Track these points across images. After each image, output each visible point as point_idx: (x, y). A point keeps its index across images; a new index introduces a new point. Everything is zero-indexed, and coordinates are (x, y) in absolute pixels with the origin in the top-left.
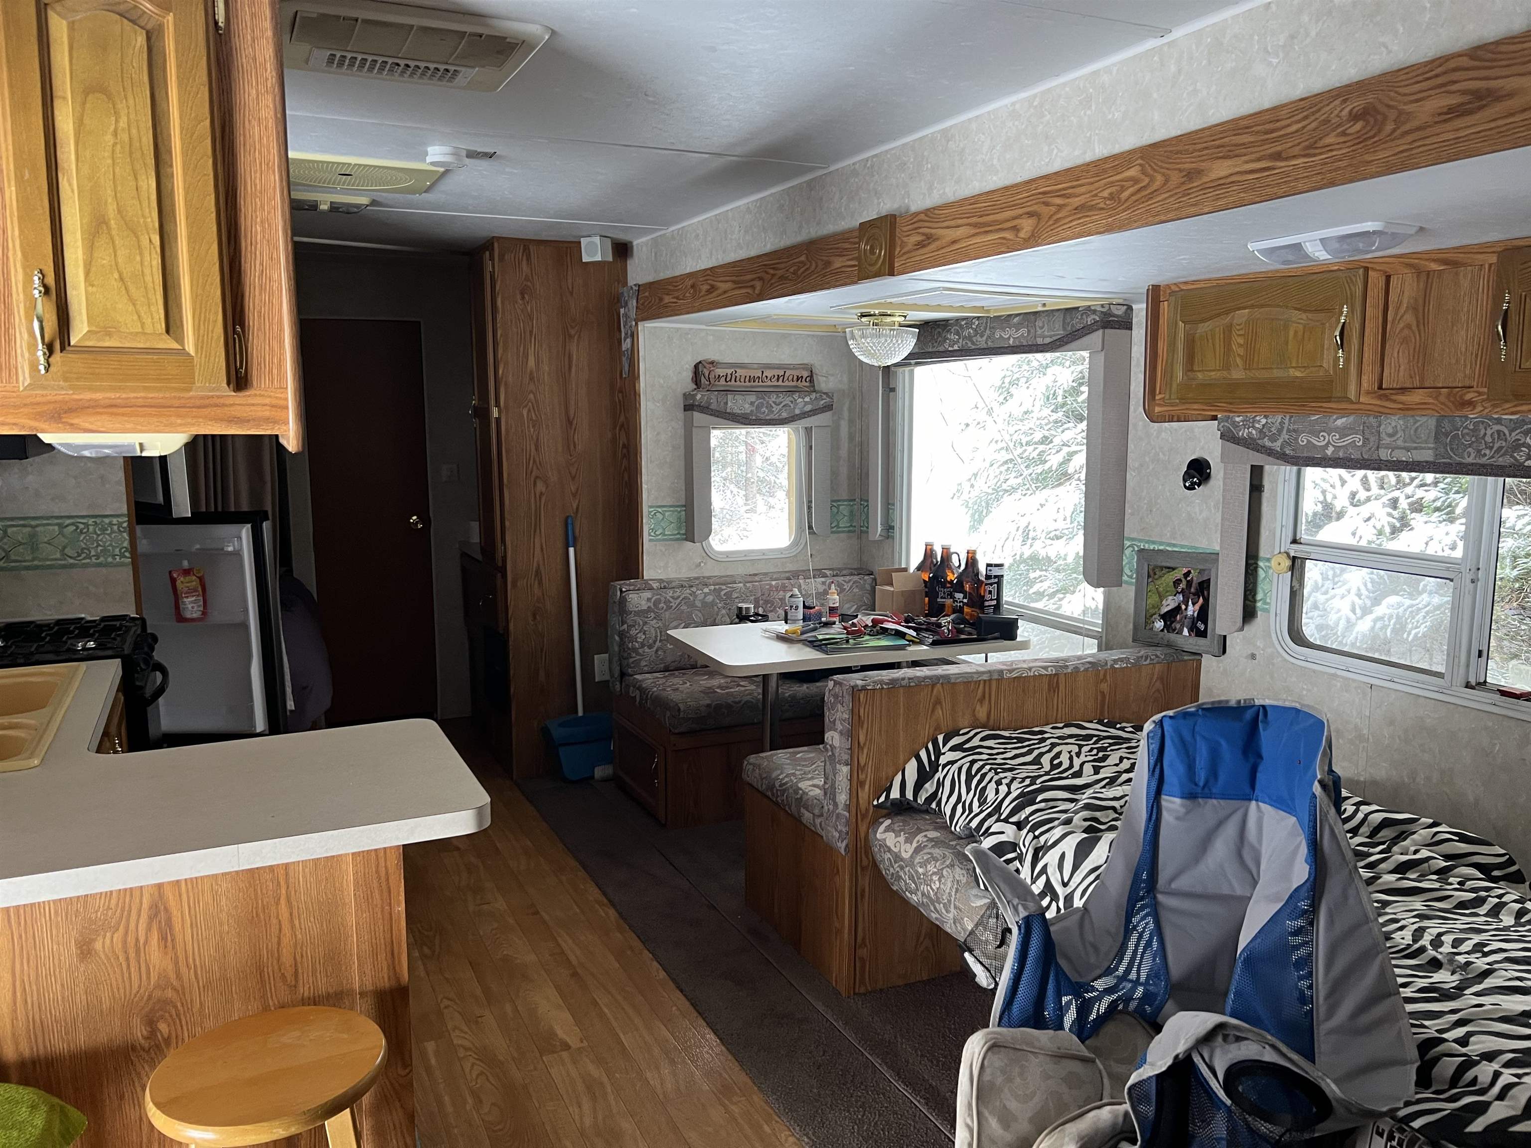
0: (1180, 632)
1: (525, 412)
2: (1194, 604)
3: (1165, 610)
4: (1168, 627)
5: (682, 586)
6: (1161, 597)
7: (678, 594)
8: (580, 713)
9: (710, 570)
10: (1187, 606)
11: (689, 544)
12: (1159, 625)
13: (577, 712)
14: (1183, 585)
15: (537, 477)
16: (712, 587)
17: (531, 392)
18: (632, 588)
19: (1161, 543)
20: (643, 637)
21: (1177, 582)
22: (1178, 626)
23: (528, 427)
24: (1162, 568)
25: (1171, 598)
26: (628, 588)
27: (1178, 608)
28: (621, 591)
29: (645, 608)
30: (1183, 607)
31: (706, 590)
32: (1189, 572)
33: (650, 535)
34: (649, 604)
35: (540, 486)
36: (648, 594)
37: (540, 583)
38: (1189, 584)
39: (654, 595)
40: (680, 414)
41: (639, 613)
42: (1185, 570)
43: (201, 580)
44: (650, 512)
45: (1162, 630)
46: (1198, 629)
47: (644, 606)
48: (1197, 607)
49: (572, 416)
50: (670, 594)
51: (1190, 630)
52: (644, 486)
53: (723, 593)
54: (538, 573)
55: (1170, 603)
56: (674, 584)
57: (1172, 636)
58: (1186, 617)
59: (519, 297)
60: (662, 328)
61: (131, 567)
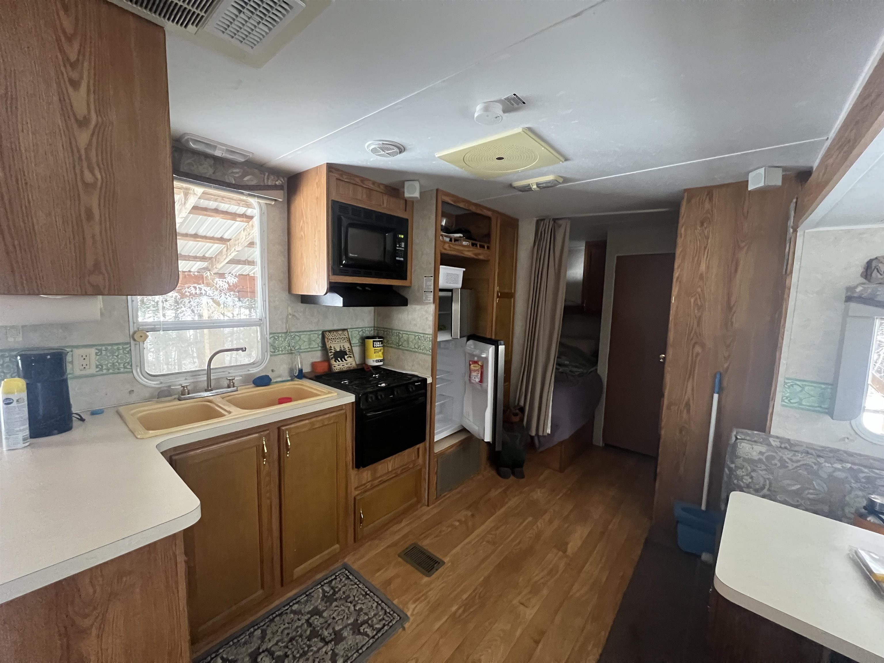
1: (692, 300)
5: (808, 453)
7: (798, 458)
8: (703, 507)
9: (854, 447)
11: (828, 418)
13: (701, 505)
15: (696, 343)
16: (849, 465)
17: (700, 286)
18: (748, 438)
20: (750, 480)
23: (694, 310)
26: (743, 437)
28: (737, 438)
29: (756, 458)
31: (838, 466)
33: (783, 401)
34: (761, 457)
35: (698, 349)
36: (763, 449)
37: (688, 411)
39: (767, 451)
40: (841, 305)
41: (751, 461)
43: (482, 367)
44: (786, 383)
47: (755, 456)
49: (732, 304)
50: (789, 456)
52: (783, 362)
53: (862, 475)
54: (688, 405)
56: (796, 448)
59: (699, 224)
60: (828, 231)
61: (431, 357)
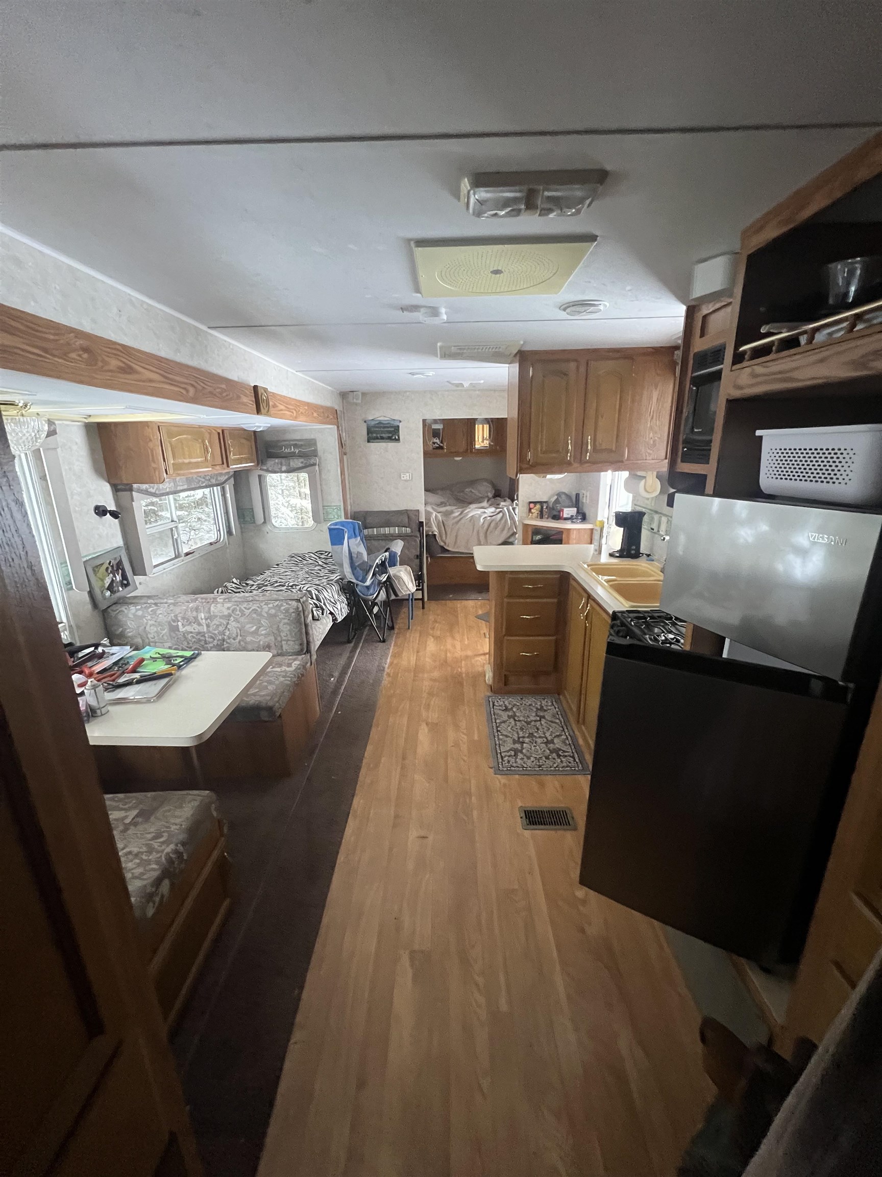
0: (119, 591)
2: (118, 575)
3: (107, 585)
4: (113, 592)
6: (102, 580)
10: (116, 577)
12: (108, 593)
14: (110, 569)
19: (90, 555)
21: (107, 569)
22: (116, 588)
24: (97, 567)
25: (107, 578)
27: (113, 581)
30: (114, 579)
32: (110, 562)
38: (112, 566)
42: (108, 562)
45: (111, 595)
46: (125, 584)
48: (120, 574)
51: (122, 587)
55: (107, 581)
57: (118, 595)
58: (117, 582)
